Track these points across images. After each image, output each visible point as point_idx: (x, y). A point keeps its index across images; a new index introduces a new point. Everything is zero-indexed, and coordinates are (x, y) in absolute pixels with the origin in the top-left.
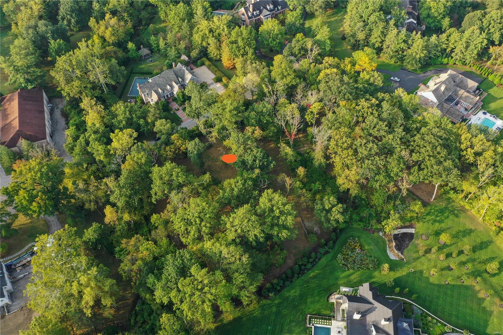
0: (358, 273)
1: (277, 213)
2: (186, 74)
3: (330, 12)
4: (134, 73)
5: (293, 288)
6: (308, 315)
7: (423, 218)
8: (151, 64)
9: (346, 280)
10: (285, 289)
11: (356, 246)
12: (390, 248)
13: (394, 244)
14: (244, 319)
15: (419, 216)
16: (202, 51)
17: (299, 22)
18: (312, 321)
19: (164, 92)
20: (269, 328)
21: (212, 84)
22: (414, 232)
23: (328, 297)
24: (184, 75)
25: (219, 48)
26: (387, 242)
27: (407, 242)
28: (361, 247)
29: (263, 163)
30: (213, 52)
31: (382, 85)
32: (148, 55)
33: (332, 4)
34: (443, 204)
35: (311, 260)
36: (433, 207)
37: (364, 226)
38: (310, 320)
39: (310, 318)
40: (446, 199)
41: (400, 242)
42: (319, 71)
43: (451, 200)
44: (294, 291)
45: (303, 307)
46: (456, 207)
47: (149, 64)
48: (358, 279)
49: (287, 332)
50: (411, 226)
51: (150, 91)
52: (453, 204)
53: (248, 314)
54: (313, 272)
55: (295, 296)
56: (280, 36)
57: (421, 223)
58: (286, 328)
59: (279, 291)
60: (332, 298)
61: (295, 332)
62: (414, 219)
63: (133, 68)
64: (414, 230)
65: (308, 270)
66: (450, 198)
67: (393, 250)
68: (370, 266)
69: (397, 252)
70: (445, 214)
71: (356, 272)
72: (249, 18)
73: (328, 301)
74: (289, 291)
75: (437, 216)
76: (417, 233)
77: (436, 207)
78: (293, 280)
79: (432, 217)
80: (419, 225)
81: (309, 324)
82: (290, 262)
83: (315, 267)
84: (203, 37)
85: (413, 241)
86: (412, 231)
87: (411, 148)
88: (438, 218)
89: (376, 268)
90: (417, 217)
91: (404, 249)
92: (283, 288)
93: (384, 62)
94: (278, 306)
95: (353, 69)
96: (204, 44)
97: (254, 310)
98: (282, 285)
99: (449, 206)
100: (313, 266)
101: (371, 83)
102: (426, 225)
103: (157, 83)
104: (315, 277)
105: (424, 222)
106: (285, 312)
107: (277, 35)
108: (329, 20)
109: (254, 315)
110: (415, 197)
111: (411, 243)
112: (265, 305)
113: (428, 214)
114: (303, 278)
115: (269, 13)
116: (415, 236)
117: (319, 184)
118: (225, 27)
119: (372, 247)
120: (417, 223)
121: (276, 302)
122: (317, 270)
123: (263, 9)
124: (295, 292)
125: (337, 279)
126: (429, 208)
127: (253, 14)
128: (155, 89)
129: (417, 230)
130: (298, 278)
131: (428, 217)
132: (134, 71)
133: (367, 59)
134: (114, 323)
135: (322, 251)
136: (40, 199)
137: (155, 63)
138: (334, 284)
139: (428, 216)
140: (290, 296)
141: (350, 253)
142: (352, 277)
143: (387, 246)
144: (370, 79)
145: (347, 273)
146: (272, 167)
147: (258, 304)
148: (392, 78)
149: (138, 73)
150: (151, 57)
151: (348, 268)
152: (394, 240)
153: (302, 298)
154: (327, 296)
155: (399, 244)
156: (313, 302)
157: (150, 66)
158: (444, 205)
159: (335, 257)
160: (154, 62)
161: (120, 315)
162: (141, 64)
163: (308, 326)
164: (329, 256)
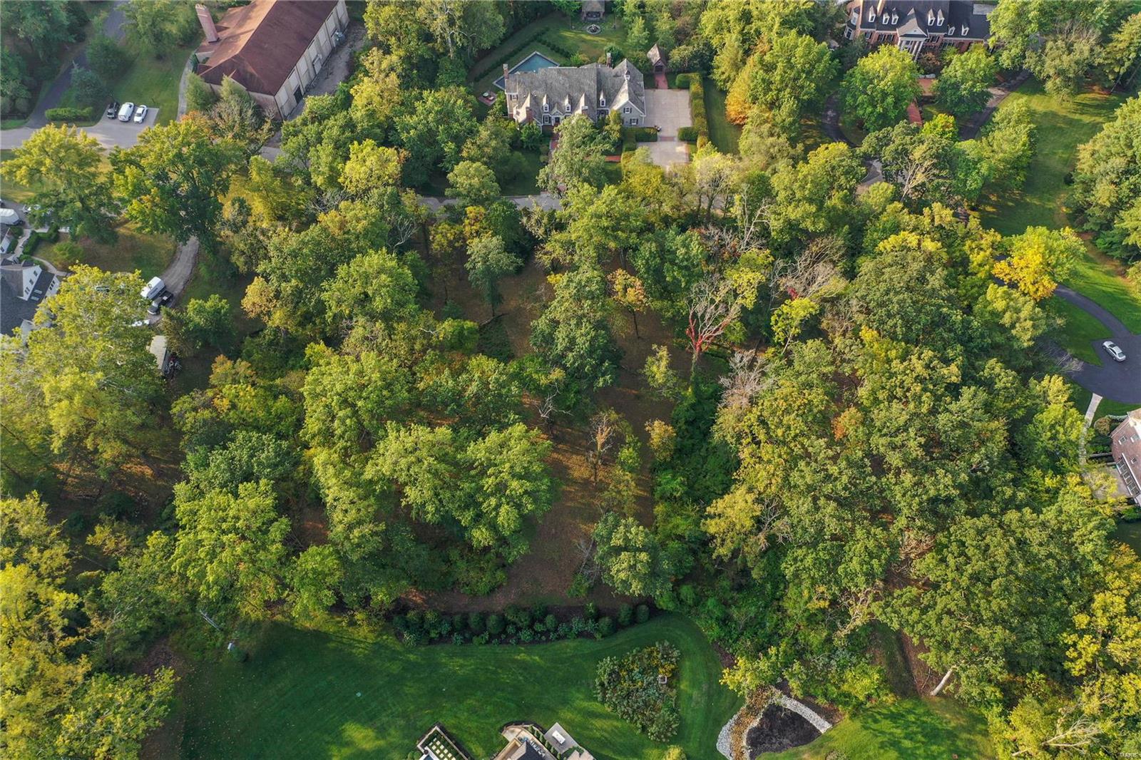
0: (618, 724)
1: (489, 483)
2: (622, 90)
3: (1098, 96)
4: (540, 41)
5: (465, 656)
6: (436, 728)
7: (872, 716)
8: (589, 38)
9: (578, 718)
10: (448, 647)
11: (663, 667)
12: (738, 723)
13: (755, 723)
14: (332, 645)
15: (868, 705)
16: (702, 56)
17: (973, 86)
18: (434, 744)
19: (551, 108)
20: (359, 694)
21: (671, 139)
22: (822, 731)
23: (508, 725)
24: (617, 91)
25: (738, 66)
26: (744, 707)
27: (786, 741)
28: (675, 675)
29: (582, 366)
30: (722, 69)
31: (1026, 345)
32: (598, 14)
33: (1111, 77)
34: (951, 721)
35: (539, 627)
36: (920, 710)
37: (720, 639)
38: (430, 740)
39: (436, 735)
40: (972, 716)
41: (771, 730)
42: (896, 229)
43: (980, 727)
44: (461, 661)
45: (448, 705)
46: (979, 752)
47: (584, 36)
48: (606, 734)
49: (377, 728)
50: (828, 715)
51: (524, 93)
52: (979, 738)
53: (344, 640)
54: (529, 654)
55: (455, 672)
56: (890, 100)
57: (858, 724)
58: (385, 719)
59: (431, 641)
60: (513, 732)
61: (388, 738)
62: (846, 704)
63: (548, 30)
64: (827, 725)
65: (519, 642)
66: (983, 720)
67: (741, 733)
68: (653, 729)
69: (744, 743)
70: (934, 748)
71: (616, 718)
72: (865, 24)
73: (501, 730)
74: (452, 655)
75: (909, 737)
76: (828, 738)
77: (928, 713)
78: (475, 639)
79: (894, 730)
80: (848, 723)
81: (423, 746)
82: (500, 602)
83: (542, 646)
84: (719, 22)
85: (801, 748)
86: (823, 726)
87: (941, 537)
88: (907, 744)
89: (661, 742)
90: (862, 703)
91: (765, 750)
92: (442, 639)
93: (1125, 292)
94: (409, 667)
95: (987, 267)
96: (715, 42)
97: (360, 642)
98: (444, 633)
99: (965, 736)
100: (533, 642)
101: (1003, 325)
102: (864, 736)
103: (549, 82)
104: (525, 667)
105: (867, 728)
106: (410, 689)
107: (885, 95)
108: (1077, 117)
109: (354, 651)
110: (899, 658)
111: (792, 750)
112: (387, 648)
113: (893, 717)
114: (499, 650)
115: (919, 31)
116: (817, 741)
117: (682, 484)
118: (778, 20)
119: (695, 693)
120: (847, 716)
121: (412, 657)
122: (541, 657)
123: (911, 17)
124: (461, 666)
125: (565, 702)
126: (908, 704)
127: (878, 19)
128: (537, 93)
129: (833, 733)
130: (488, 642)
131: (886, 725)
132: (544, 38)
133: (1038, 259)
134: (137, 494)
135: (577, 624)
136: (149, 201)
137: (597, 39)
138: (548, 708)
139: (888, 722)
140: (446, 665)
141: (637, 670)
142: (598, 723)
143: (735, 717)
144: (1004, 311)
145: (595, 706)
146: (601, 384)
147: (376, 637)
148: (1107, 344)
149: (548, 46)
150: (601, 22)
151: (604, 697)
152: (765, 714)
153: (466, 687)
154: (510, 719)
155: (766, 730)
156: (473, 711)
157: (584, 41)
158: (953, 724)
159: (597, 657)
160: (598, 35)
161: (156, 485)
162: (569, 29)
163: (419, 746)
164: (588, 646)
